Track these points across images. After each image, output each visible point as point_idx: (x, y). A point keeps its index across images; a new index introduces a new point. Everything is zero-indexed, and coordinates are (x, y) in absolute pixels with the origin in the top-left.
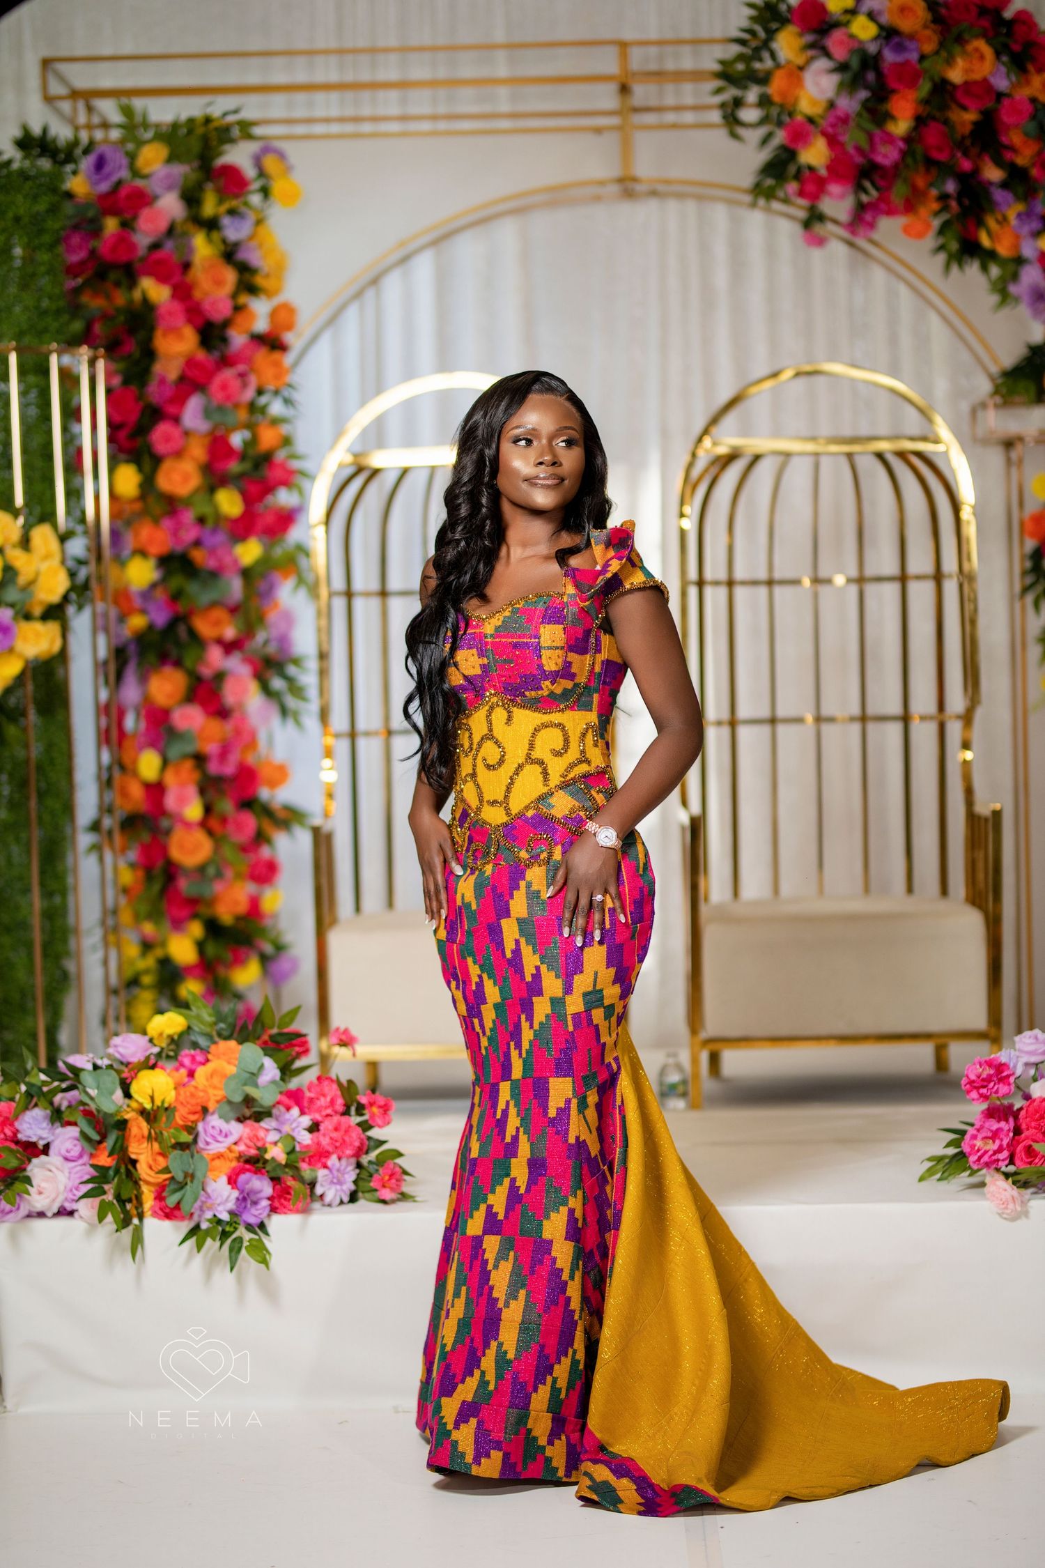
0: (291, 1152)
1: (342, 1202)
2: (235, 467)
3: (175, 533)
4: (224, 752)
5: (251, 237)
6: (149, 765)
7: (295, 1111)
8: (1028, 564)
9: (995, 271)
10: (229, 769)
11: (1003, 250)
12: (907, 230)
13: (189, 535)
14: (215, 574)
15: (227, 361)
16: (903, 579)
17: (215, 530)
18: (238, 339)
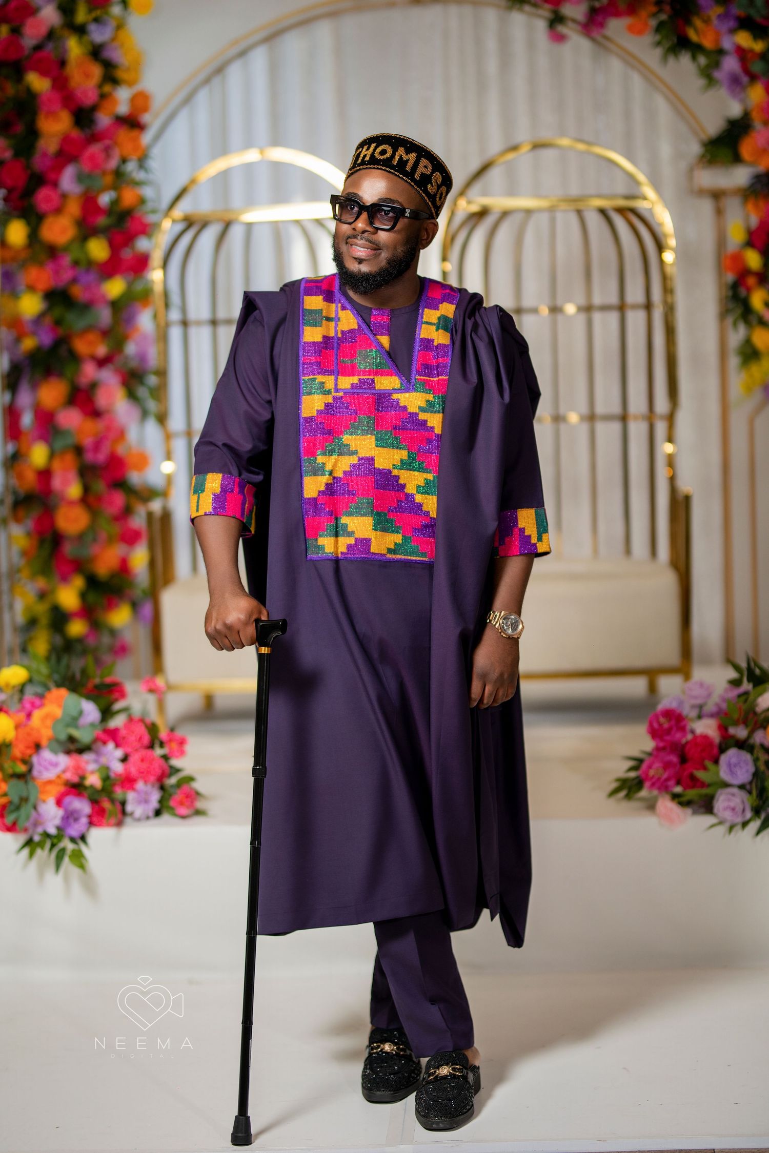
0: (106, 779)
1: (148, 818)
2: (102, 221)
3: (56, 272)
4: (97, 446)
5: (113, 39)
6: (39, 455)
7: (111, 745)
8: (730, 293)
9: (702, 60)
10: (102, 457)
11: (708, 43)
12: (631, 29)
13: (67, 275)
14: (87, 306)
15: (95, 138)
16: (622, 308)
17: (88, 270)
18: (103, 120)
